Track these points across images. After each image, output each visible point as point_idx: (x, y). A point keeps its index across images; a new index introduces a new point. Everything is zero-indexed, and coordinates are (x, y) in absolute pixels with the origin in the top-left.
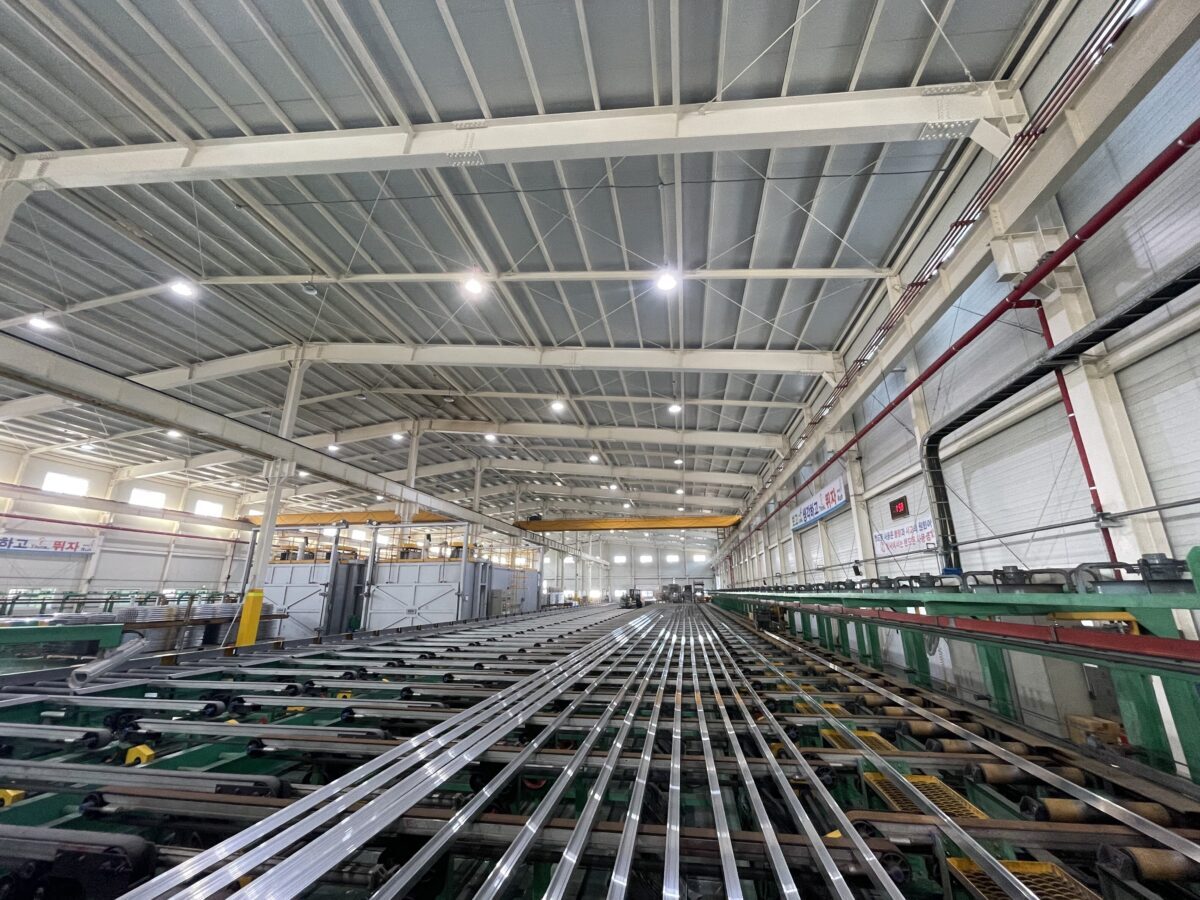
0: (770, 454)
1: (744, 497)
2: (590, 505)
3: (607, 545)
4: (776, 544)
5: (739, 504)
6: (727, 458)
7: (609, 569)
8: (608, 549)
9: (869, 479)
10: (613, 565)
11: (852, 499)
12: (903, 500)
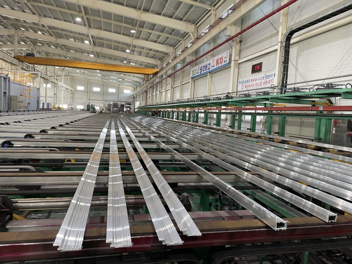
0: (185, 35)
1: (161, 59)
2: (67, 51)
3: (72, 78)
4: (180, 85)
5: (158, 63)
6: (160, 34)
7: (74, 93)
8: (73, 81)
9: (242, 53)
10: (76, 91)
11: (233, 62)
12: (260, 64)
